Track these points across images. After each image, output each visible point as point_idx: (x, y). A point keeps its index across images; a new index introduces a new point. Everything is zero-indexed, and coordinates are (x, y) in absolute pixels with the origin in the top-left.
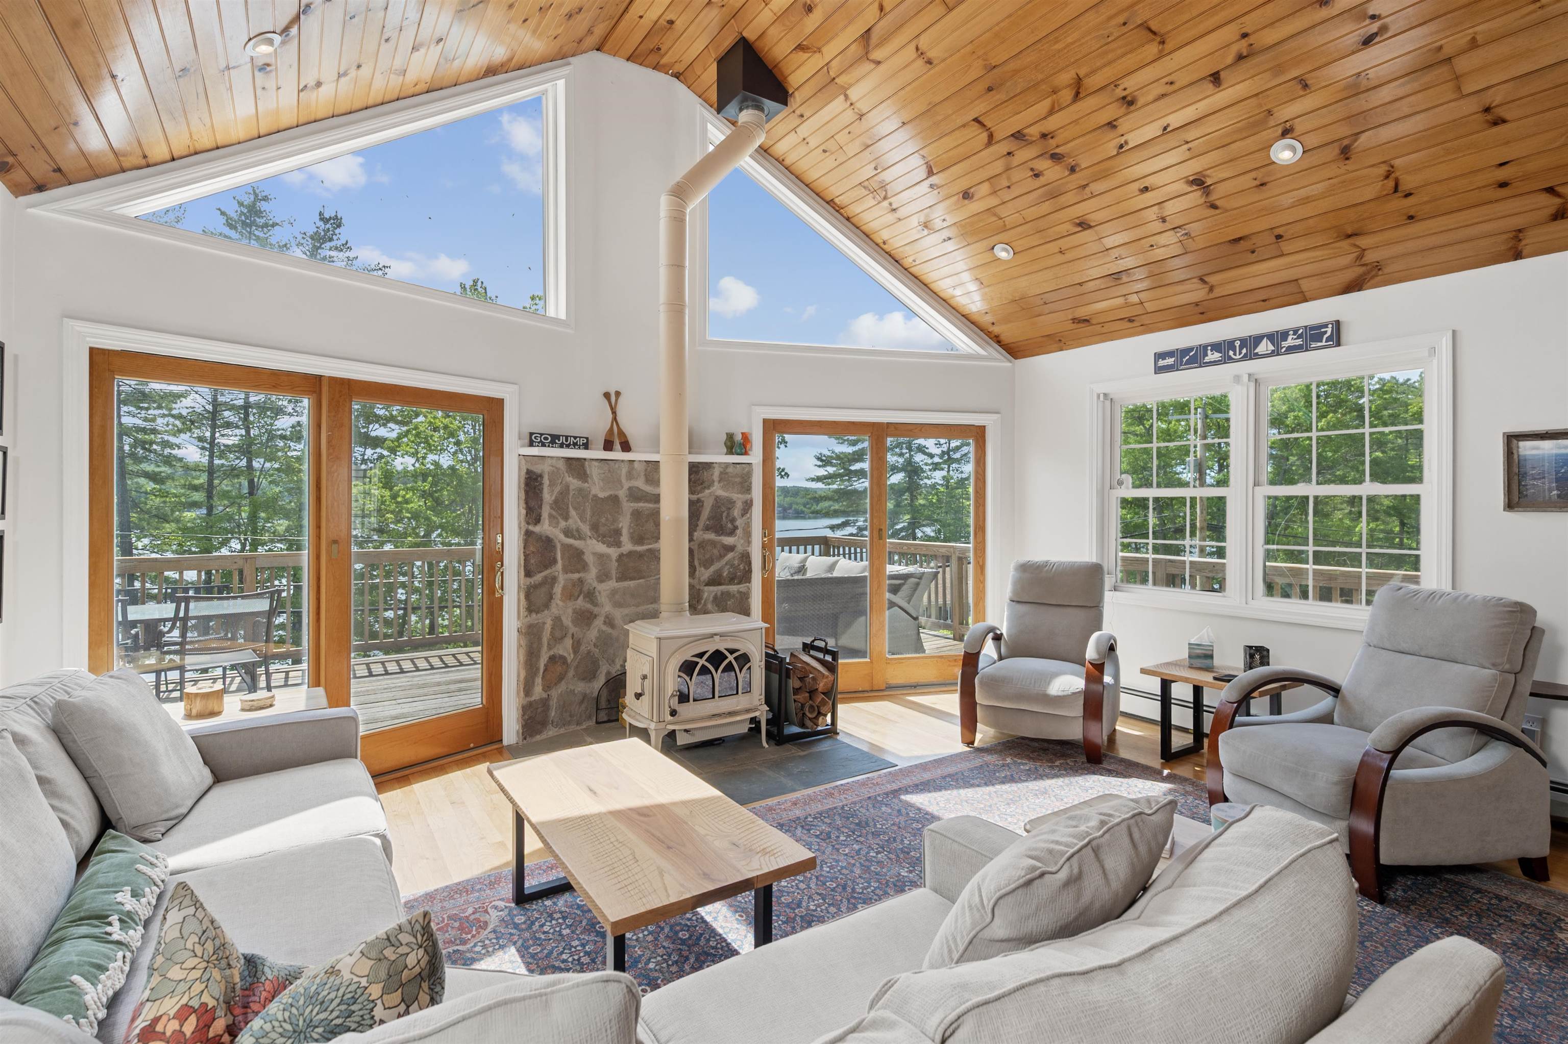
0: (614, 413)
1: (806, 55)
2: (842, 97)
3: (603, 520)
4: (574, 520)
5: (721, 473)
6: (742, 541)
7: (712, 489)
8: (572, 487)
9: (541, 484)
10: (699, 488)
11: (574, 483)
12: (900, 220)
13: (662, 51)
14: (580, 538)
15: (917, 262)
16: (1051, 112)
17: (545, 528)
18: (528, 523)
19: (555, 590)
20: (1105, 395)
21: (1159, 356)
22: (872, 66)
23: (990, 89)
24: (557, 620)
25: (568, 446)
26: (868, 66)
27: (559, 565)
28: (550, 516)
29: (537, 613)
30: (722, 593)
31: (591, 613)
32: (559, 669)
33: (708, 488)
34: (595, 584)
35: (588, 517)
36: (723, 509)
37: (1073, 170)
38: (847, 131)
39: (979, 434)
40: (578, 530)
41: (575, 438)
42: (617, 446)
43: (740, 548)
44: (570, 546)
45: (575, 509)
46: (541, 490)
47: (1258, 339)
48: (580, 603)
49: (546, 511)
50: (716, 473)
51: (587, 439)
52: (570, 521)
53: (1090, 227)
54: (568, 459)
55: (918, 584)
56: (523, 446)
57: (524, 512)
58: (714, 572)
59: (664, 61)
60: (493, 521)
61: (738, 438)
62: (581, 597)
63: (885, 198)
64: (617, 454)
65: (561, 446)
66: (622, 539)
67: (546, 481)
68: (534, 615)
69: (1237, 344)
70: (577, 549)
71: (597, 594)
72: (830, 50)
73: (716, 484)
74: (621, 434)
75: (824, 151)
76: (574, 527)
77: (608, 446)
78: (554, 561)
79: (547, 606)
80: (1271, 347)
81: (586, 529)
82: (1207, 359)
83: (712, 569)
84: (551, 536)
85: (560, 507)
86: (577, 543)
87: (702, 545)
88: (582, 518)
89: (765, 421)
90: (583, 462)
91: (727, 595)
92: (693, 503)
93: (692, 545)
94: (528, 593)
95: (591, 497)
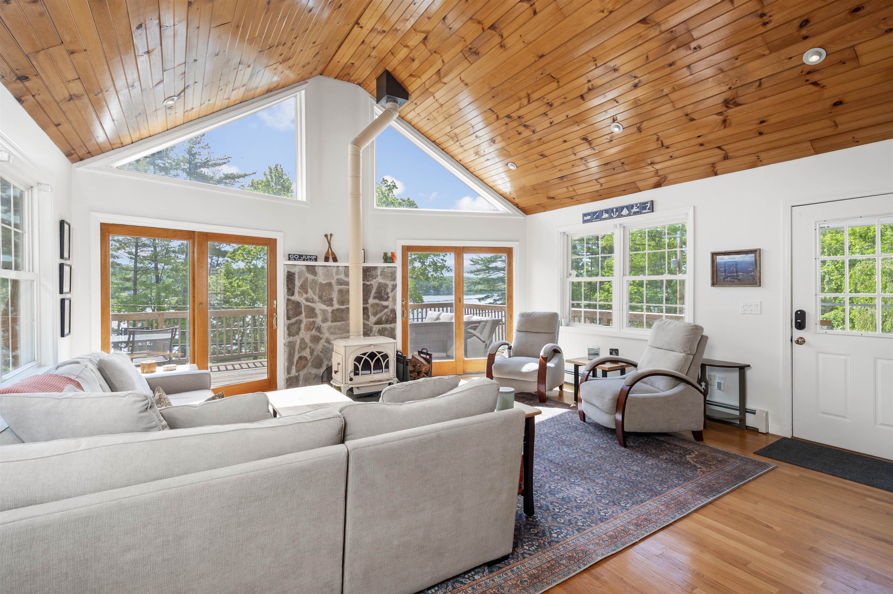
0: (329, 244)
1: (415, 79)
2: (432, 97)
3: (324, 294)
4: (310, 294)
5: (381, 271)
6: (392, 304)
7: (377, 279)
8: (309, 279)
9: (294, 277)
10: (371, 279)
11: (310, 277)
12: (465, 151)
13: (351, 74)
14: (313, 302)
15: (476, 170)
16: (520, 108)
17: (296, 297)
18: (288, 295)
19: (301, 326)
20: (564, 233)
21: (585, 215)
22: (443, 85)
23: (493, 97)
24: (303, 340)
25: (307, 260)
26: (440, 85)
27: (303, 315)
28: (299, 292)
29: (293, 336)
30: (382, 328)
31: (319, 337)
32: (304, 362)
33: (375, 278)
34: (321, 323)
35: (317, 293)
36: (383, 288)
37: (534, 132)
38: (436, 111)
39: (509, 251)
40: (312, 299)
41: (310, 256)
42: (331, 259)
43: (391, 307)
44: (308, 306)
45: (311, 289)
46: (294, 280)
47: (622, 208)
48: (314, 332)
49: (297, 290)
51: (316, 256)
52: (309, 295)
53: (546, 157)
54: (307, 266)
55: (485, 325)
56: (285, 260)
57: (286, 290)
58: (378, 318)
59: (351, 79)
60: (273, 295)
61: (389, 255)
62: (314, 330)
63: (457, 141)
64: (331, 263)
65: (304, 260)
66: (334, 303)
67: (297, 276)
68: (291, 337)
69: (615, 210)
70: (312, 307)
71: (322, 328)
72: (425, 77)
73: (379, 276)
74: (333, 254)
75: (428, 119)
76: (311, 297)
77: (327, 259)
78: (301, 313)
79: (298, 333)
80: (627, 212)
81: (316, 298)
82: (603, 217)
83: (377, 317)
84: (299, 301)
85: (304, 288)
86: (312, 305)
87: (372, 305)
88: (314, 293)
89: (403, 247)
90: (313, 267)
91: (384, 329)
92: (367, 286)
93: (368, 305)
94: (288, 327)
95: (318, 283)
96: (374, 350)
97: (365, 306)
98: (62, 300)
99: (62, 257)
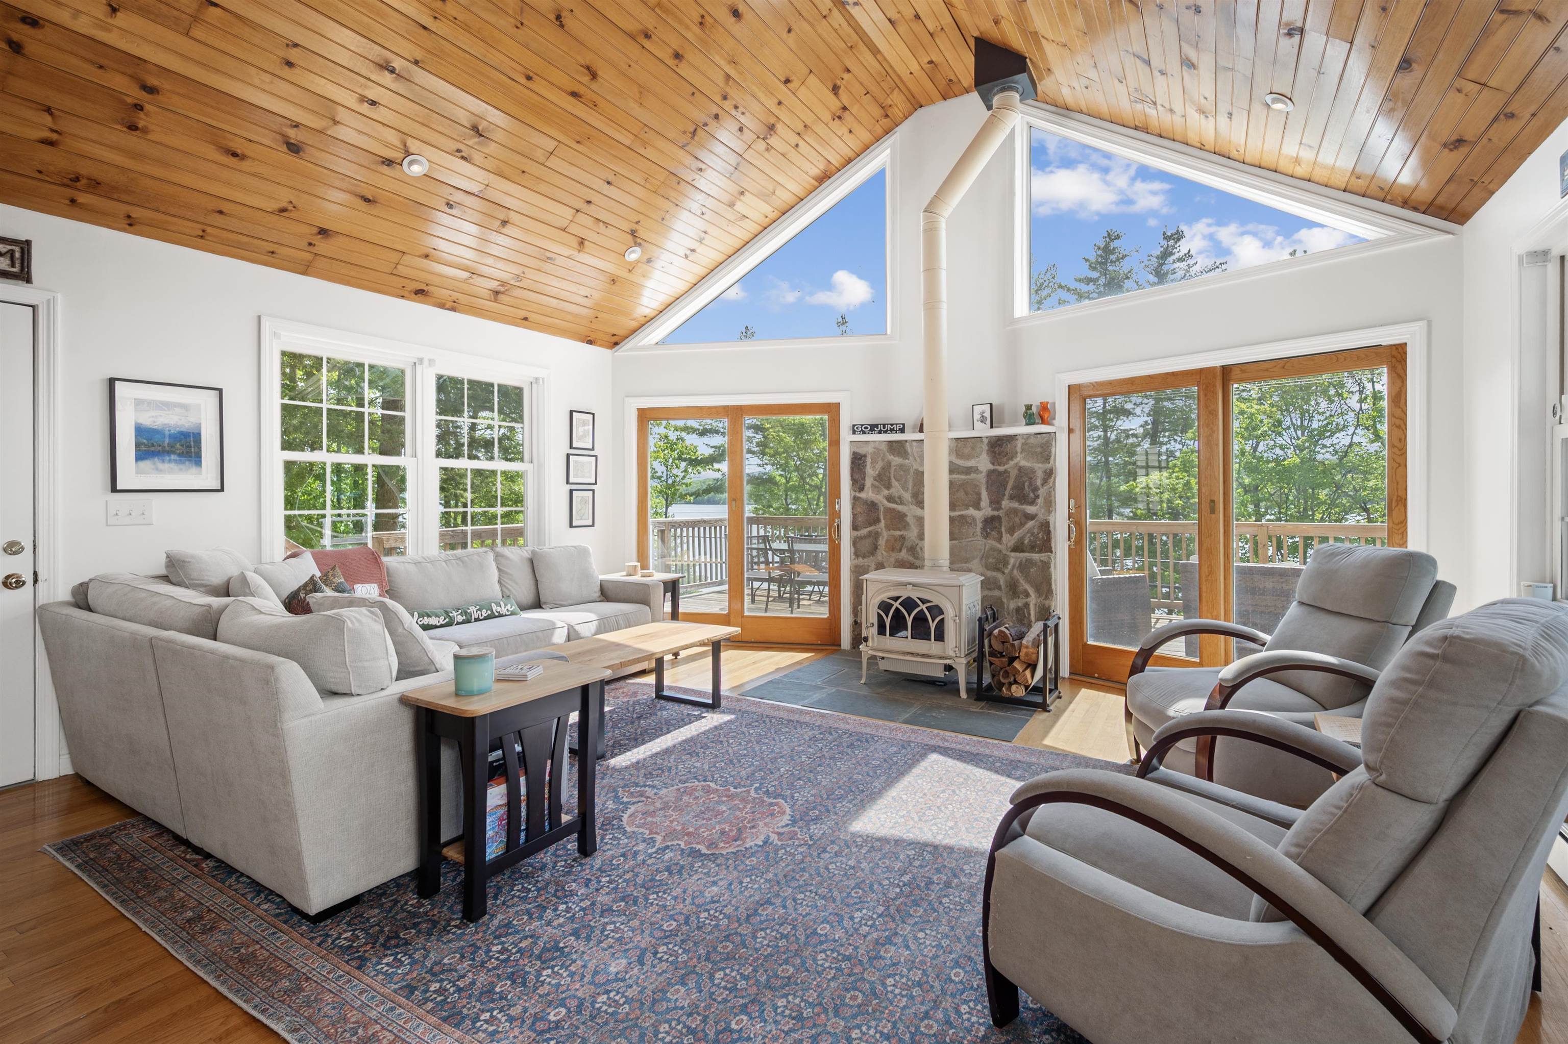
4: (896, 488)
5: (1023, 444)
6: (1043, 511)
7: (1016, 460)
8: (893, 464)
9: (865, 462)
10: (1004, 459)
11: (896, 460)
14: (902, 503)
17: (868, 494)
18: (857, 491)
19: (880, 543)
24: (880, 565)
25: (886, 432)
27: (882, 524)
28: (873, 485)
29: (864, 557)
30: (1027, 560)
31: (913, 564)
33: (1012, 459)
34: (917, 541)
35: (910, 488)
36: (1025, 479)
40: (900, 498)
41: (892, 425)
43: (1041, 517)
44: (892, 510)
45: (898, 480)
46: (865, 466)
48: (902, 555)
49: (869, 482)
51: (904, 425)
52: (892, 490)
54: (888, 442)
56: (855, 435)
57: (853, 484)
58: (1018, 539)
60: (835, 491)
61: (1036, 409)
62: (904, 551)
65: (880, 432)
67: (869, 460)
68: (861, 559)
70: (899, 512)
71: (918, 549)
73: (1019, 455)
76: (897, 495)
78: (879, 520)
79: (872, 553)
81: (907, 496)
83: (1016, 535)
84: (876, 501)
85: (883, 480)
86: (900, 508)
87: (1008, 513)
88: (905, 488)
89: (1070, 387)
90: (901, 443)
91: (1030, 562)
92: (1000, 474)
93: (1000, 513)
94: (855, 542)
95: (912, 471)
96: (914, 595)
97: (996, 513)
98: (571, 491)
99: (571, 447)
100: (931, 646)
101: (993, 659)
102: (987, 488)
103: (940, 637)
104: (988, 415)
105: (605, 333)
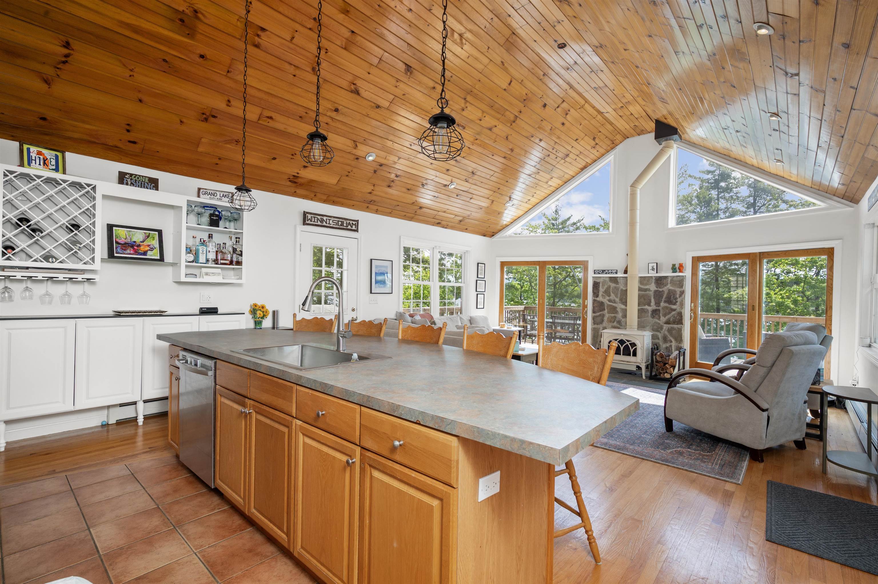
4: (613, 297)
5: (671, 280)
6: (679, 308)
7: (667, 287)
9: (599, 285)
10: (662, 286)
11: (613, 285)
13: (644, 129)
17: (600, 299)
18: (595, 297)
19: (605, 319)
24: (605, 328)
25: (609, 273)
27: (606, 311)
28: (602, 295)
29: (597, 324)
30: (671, 328)
33: (665, 286)
36: (672, 294)
40: (614, 300)
41: (612, 270)
43: (678, 310)
44: (611, 305)
45: (613, 293)
46: (600, 287)
49: (601, 293)
50: (669, 280)
51: (617, 270)
52: (611, 297)
54: (609, 277)
56: (595, 274)
57: (593, 294)
58: (668, 319)
60: (585, 297)
61: (677, 266)
62: (616, 322)
65: (606, 273)
67: (601, 285)
68: (595, 326)
70: (614, 306)
71: (624, 321)
73: (669, 284)
77: (625, 272)
78: (604, 309)
81: (617, 300)
83: (667, 317)
84: (604, 302)
85: (607, 292)
86: (614, 304)
87: (663, 308)
88: (616, 297)
89: (693, 257)
90: (615, 278)
91: (673, 329)
92: (660, 292)
93: (660, 308)
94: (594, 318)
95: (620, 290)
96: (624, 339)
97: (658, 308)
98: (477, 294)
99: (478, 277)
100: (631, 358)
101: (657, 364)
102: (654, 298)
103: (635, 354)
104: (655, 267)
105: (491, 232)
